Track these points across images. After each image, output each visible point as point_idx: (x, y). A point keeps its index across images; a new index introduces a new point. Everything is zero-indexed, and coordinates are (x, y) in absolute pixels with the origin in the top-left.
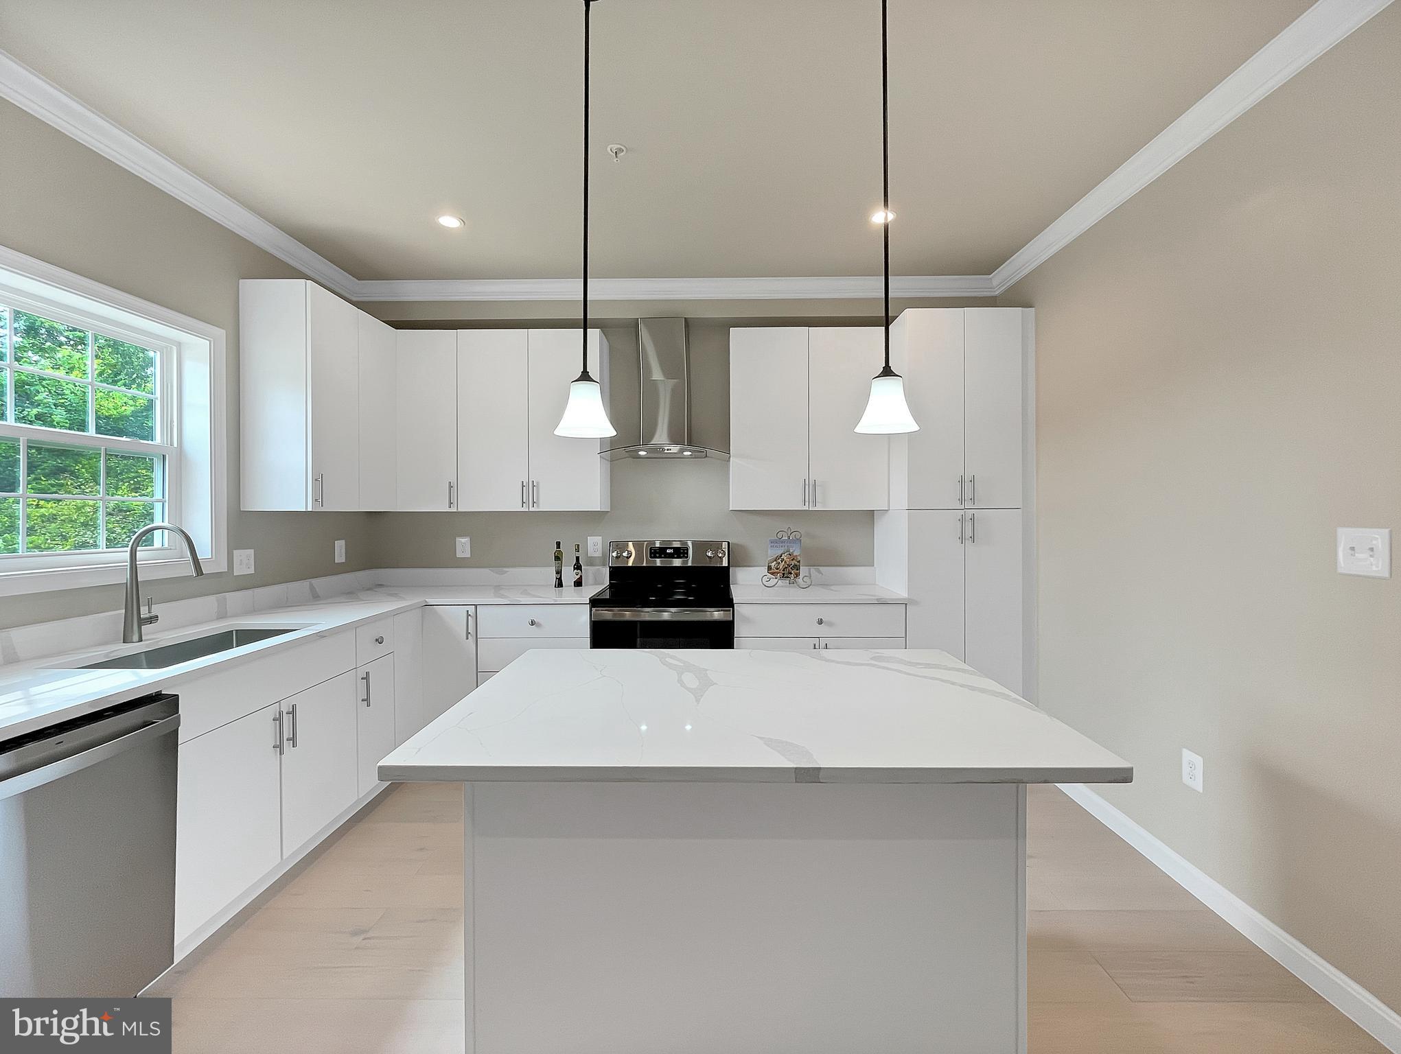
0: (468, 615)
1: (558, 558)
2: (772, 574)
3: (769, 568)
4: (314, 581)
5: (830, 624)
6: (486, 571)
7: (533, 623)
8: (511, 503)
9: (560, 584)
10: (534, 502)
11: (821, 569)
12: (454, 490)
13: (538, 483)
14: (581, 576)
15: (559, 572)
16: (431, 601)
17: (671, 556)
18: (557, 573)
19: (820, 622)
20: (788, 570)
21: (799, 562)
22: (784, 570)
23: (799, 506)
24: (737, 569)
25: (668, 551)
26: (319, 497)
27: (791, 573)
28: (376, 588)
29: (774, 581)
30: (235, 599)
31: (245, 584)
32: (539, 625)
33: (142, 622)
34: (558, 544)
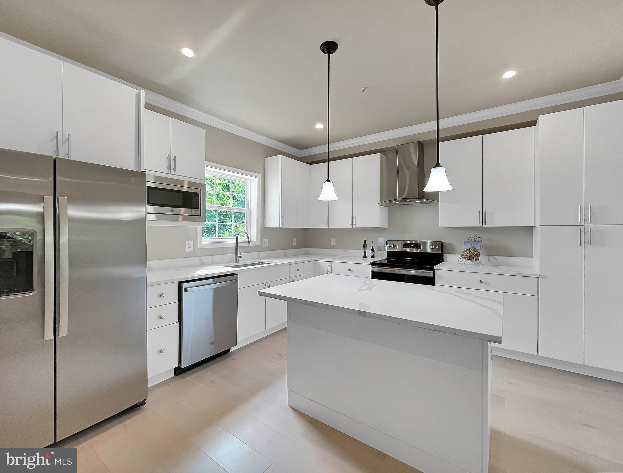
0: (328, 265)
1: (364, 246)
2: (463, 258)
3: (463, 255)
4: (285, 250)
5: (488, 284)
6: (341, 251)
7: (350, 270)
8: (346, 224)
9: (365, 256)
10: (354, 224)
11: (496, 257)
12: (327, 220)
13: (356, 217)
14: (374, 254)
15: (365, 252)
16: (317, 259)
17: (413, 247)
18: (364, 252)
19: (481, 282)
20: (473, 256)
21: (479, 253)
22: (470, 256)
23: (477, 225)
24: (448, 255)
25: (412, 245)
26: (283, 223)
27: (474, 258)
28: (306, 254)
29: (464, 262)
30: (262, 254)
31: (265, 250)
32: (352, 271)
33: (239, 257)
34: (365, 241)
